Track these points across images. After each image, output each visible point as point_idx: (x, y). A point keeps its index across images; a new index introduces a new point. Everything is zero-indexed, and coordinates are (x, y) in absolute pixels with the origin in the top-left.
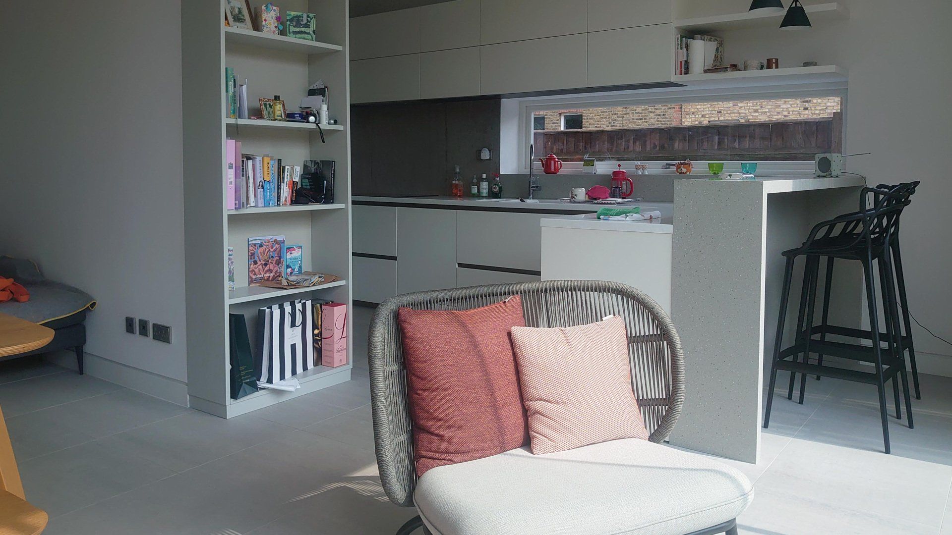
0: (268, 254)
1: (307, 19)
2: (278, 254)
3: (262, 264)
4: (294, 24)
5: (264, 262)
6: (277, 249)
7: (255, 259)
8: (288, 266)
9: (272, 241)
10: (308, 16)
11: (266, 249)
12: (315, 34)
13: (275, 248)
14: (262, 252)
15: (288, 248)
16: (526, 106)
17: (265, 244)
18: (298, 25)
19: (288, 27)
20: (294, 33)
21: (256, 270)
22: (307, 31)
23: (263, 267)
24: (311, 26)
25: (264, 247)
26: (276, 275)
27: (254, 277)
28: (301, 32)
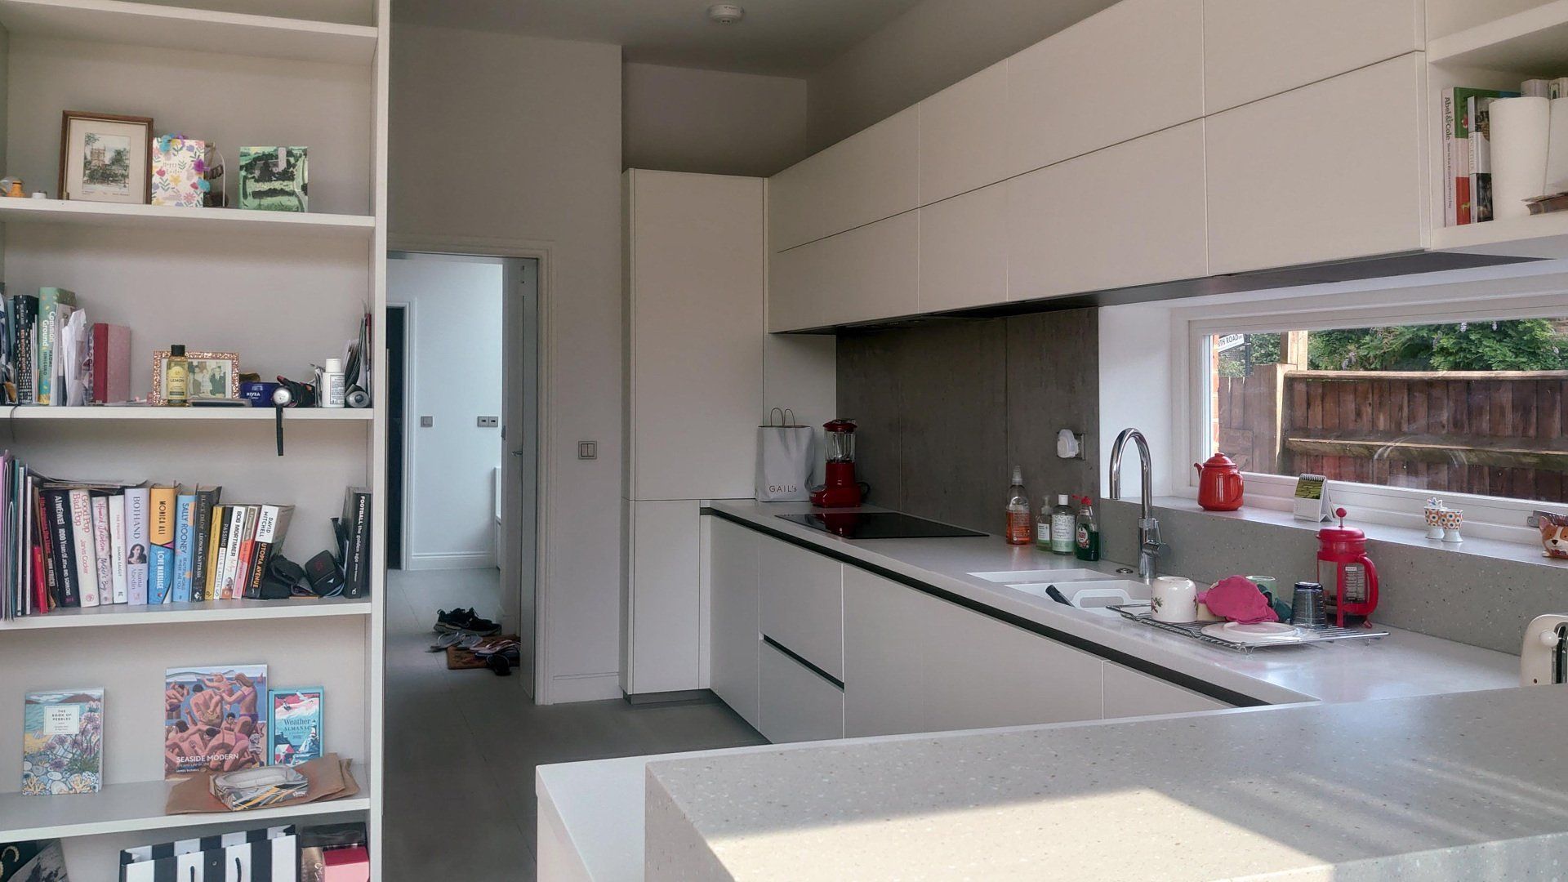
0: (218, 709)
1: (288, 162)
2: (248, 709)
3: (199, 730)
4: (257, 173)
5: (208, 727)
6: (244, 697)
7: (183, 718)
8: (279, 740)
9: (228, 679)
10: (289, 154)
11: (211, 697)
12: (306, 194)
13: (238, 694)
14: (200, 702)
15: (281, 697)
16: (1189, 321)
17: (208, 683)
18: (267, 175)
19: (241, 182)
20: (258, 195)
21: (185, 746)
22: (287, 189)
23: (202, 738)
24: (298, 172)
25: (207, 692)
26: (243, 759)
27: (179, 760)
28: (273, 193)
